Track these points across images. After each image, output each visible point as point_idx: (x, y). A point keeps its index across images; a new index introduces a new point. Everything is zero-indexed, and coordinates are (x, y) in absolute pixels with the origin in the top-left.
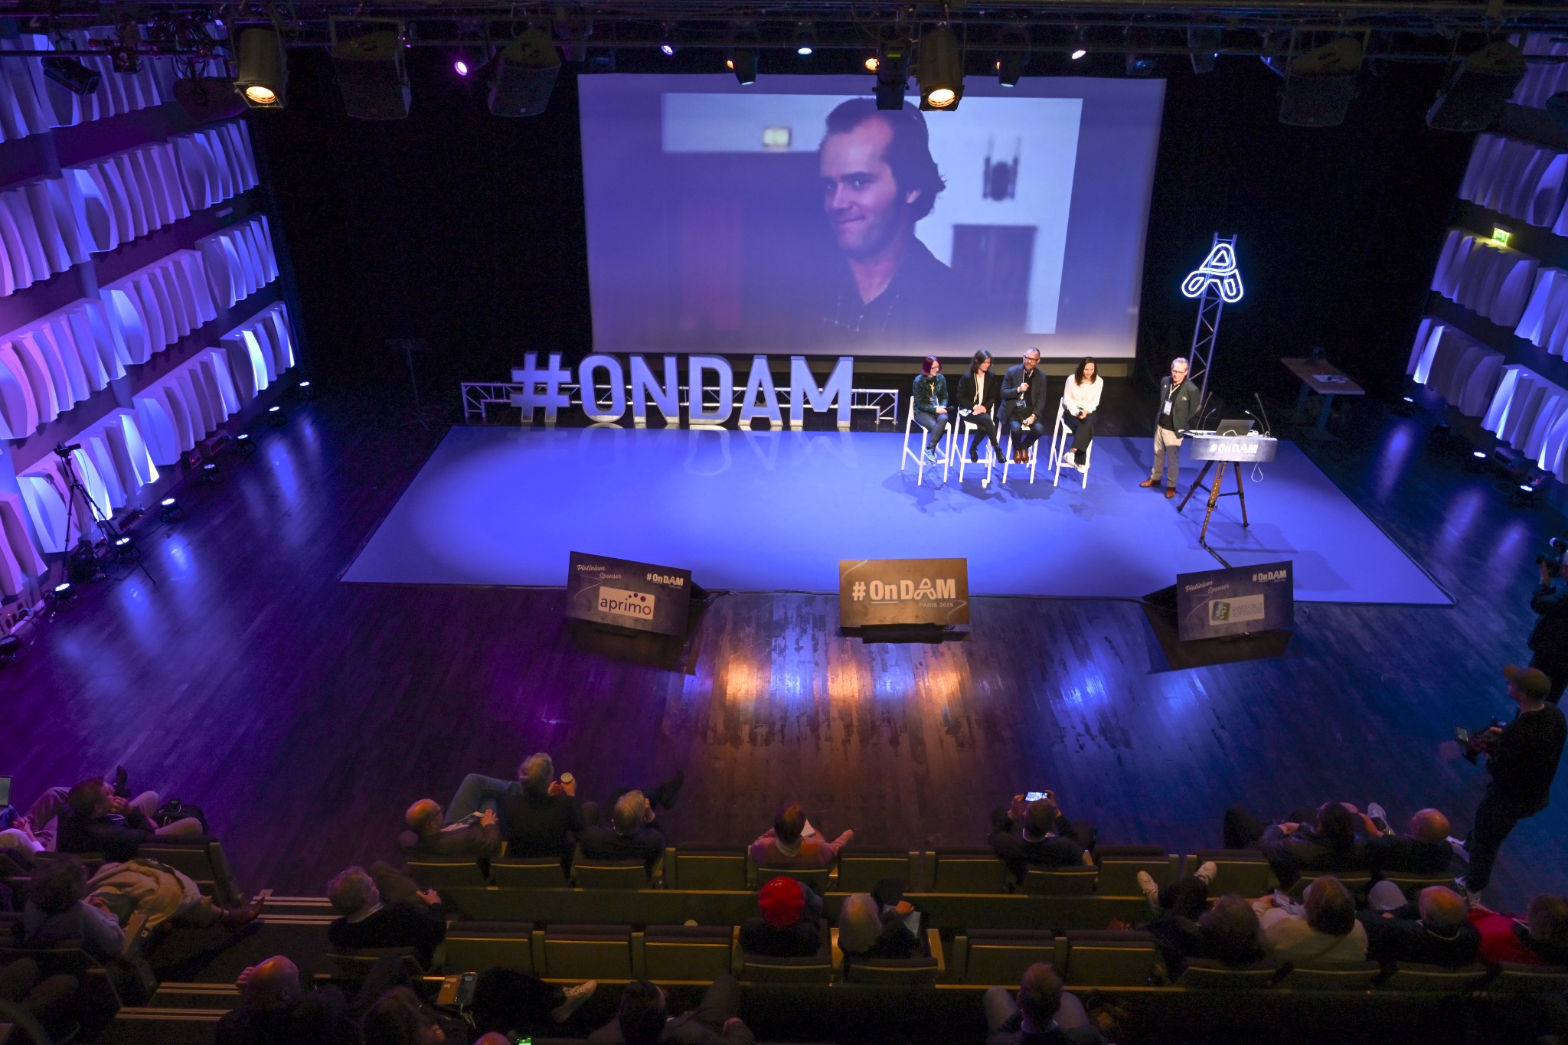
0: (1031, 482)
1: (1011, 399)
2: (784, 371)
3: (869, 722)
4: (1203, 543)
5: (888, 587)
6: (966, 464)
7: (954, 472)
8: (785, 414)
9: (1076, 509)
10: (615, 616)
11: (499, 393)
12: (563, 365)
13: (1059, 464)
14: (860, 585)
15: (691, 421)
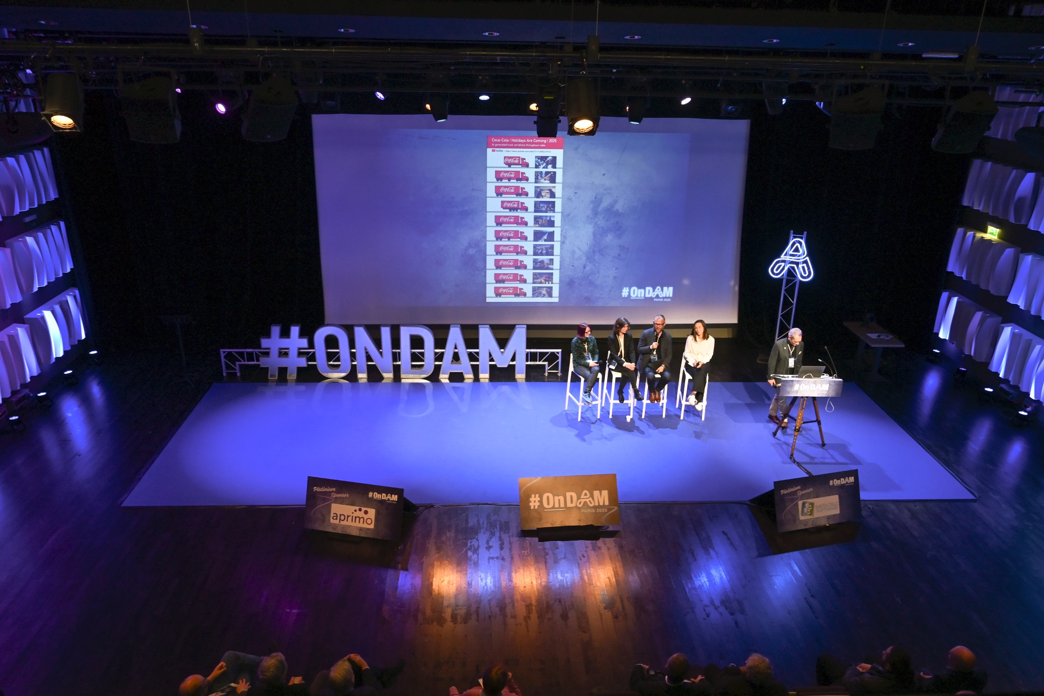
0: (664, 416)
1: (646, 354)
2: (472, 337)
3: (545, 602)
4: (792, 459)
5: (557, 498)
6: (614, 404)
7: (605, 410)
8: (475, 369)
9: (698, 435)
10: (344, 527)
11: (250, 357)
12: (302, 335)
13: (684, 403)
14: (535, 497)
15: (402, 376)
